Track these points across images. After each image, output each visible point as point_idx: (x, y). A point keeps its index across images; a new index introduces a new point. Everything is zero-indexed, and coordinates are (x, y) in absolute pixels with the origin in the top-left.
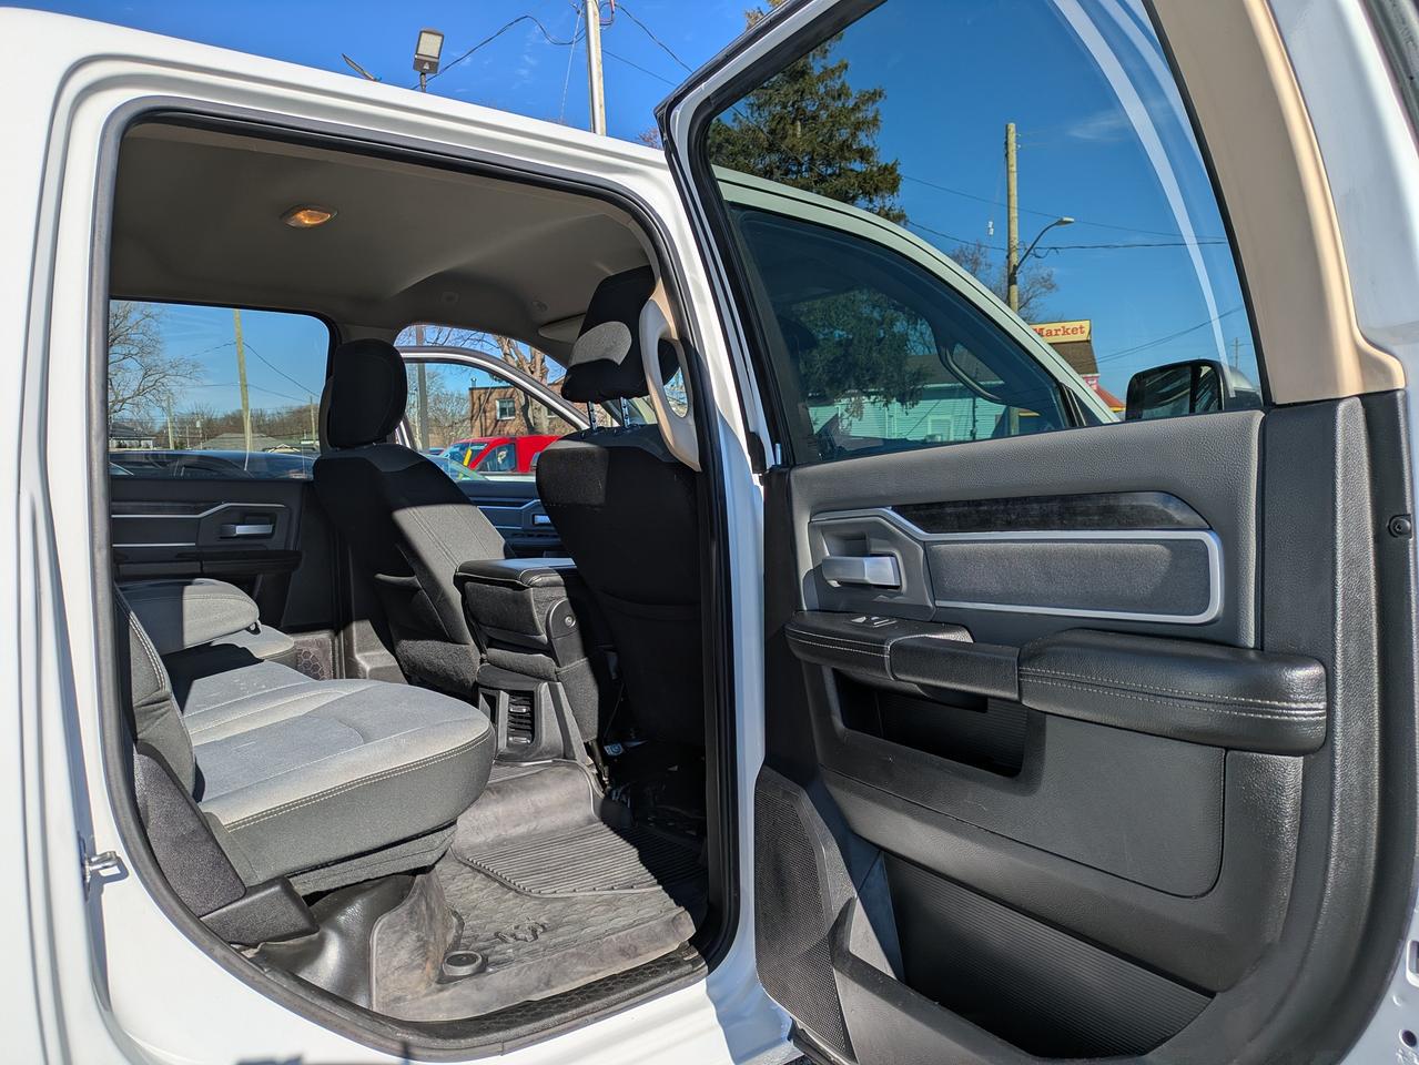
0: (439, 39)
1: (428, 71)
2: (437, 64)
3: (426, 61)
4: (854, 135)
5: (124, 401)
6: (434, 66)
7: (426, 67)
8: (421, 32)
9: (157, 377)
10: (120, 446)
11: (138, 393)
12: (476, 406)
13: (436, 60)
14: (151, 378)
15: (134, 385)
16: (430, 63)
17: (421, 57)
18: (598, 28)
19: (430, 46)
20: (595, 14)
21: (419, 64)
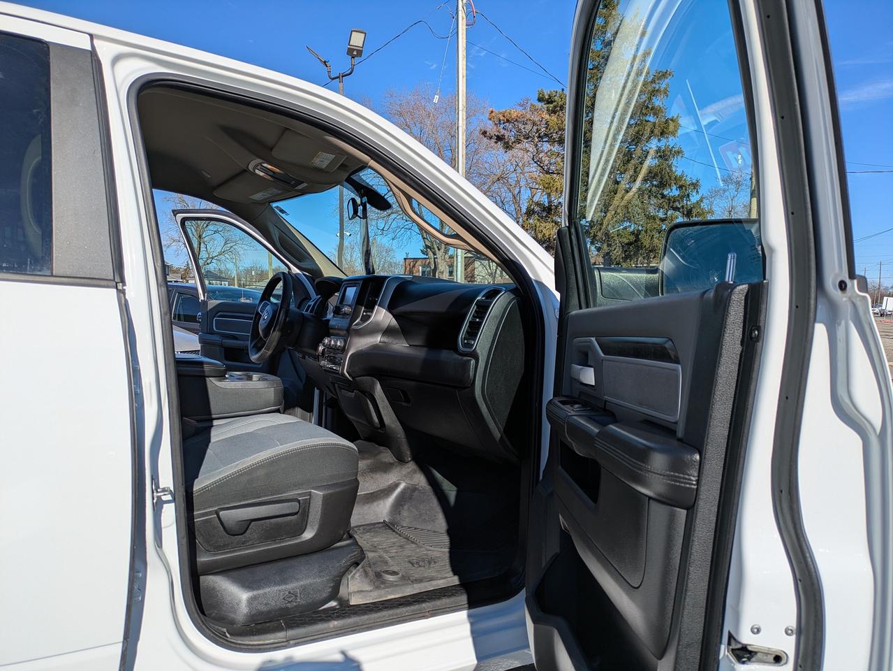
0: (363, 35)
1: (357, 56)
2: (362, 51)
3: (354, 50)
4: (650, 99)
5: (213, 258)
6: (360, 53)
7: (355, 53)
8: (352, 31)
9: (232, 244)
10: (210, 283)
11: (220, 254)
12: (408, 269)
13: (361, 49)
14: (229, 245)
15: (219, 250)
16: (357, 50)
17: (352, 47)
18: (465, 27)
19: (357, 40)
20: (463, 18)
21: (350, 51)
